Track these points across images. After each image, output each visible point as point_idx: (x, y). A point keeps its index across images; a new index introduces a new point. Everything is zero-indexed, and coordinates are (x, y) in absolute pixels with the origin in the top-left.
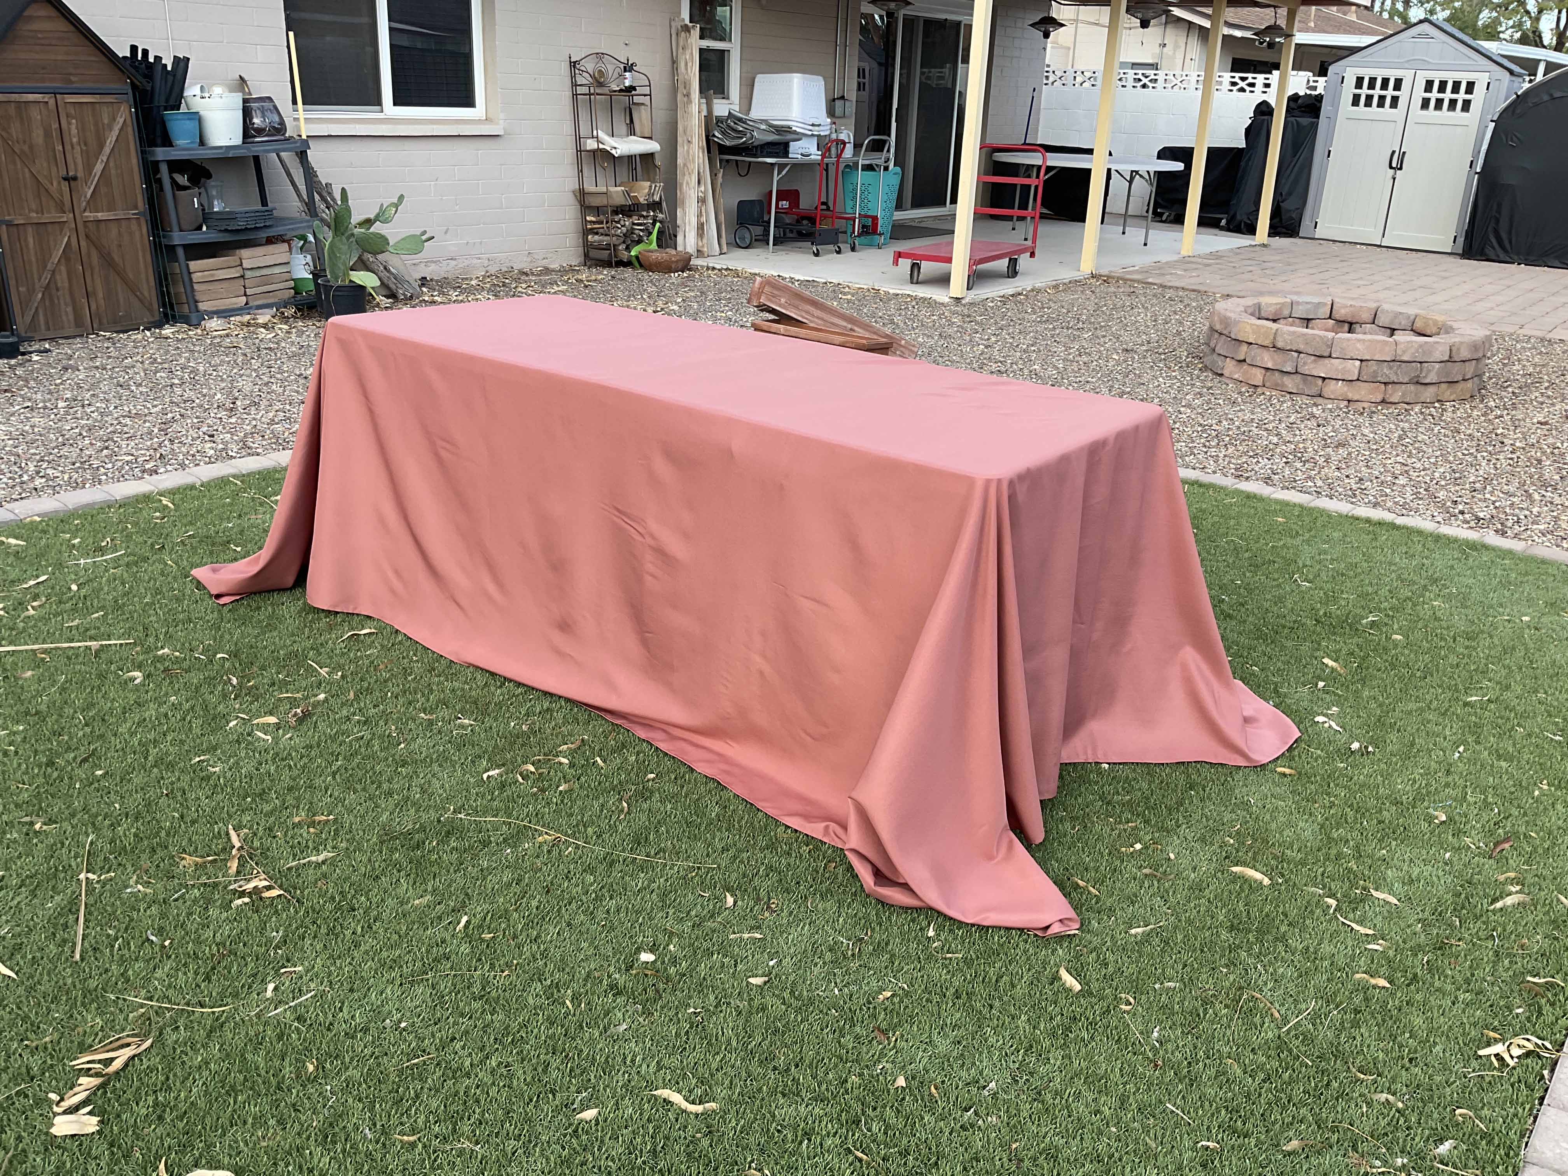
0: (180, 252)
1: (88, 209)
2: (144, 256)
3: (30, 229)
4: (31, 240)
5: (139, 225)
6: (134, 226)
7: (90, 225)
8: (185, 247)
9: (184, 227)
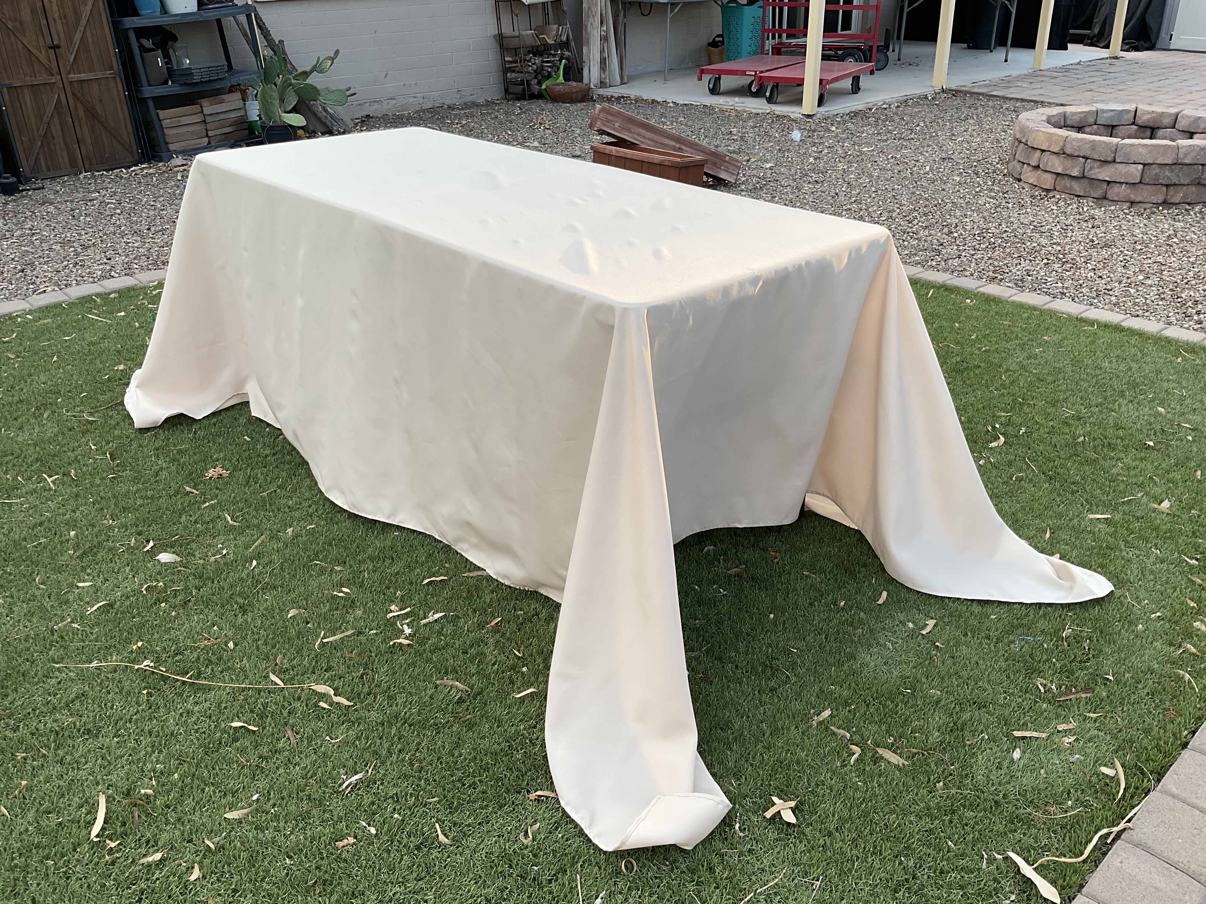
0: (151, 104)
1: (72, 71)
2: (122, 108)
3: (26, 90)
4: (28, 99)
5: (116, 83)
6: (112, 84)
7: (75, 85)
8: (155, 99)
9: (152, 83)
